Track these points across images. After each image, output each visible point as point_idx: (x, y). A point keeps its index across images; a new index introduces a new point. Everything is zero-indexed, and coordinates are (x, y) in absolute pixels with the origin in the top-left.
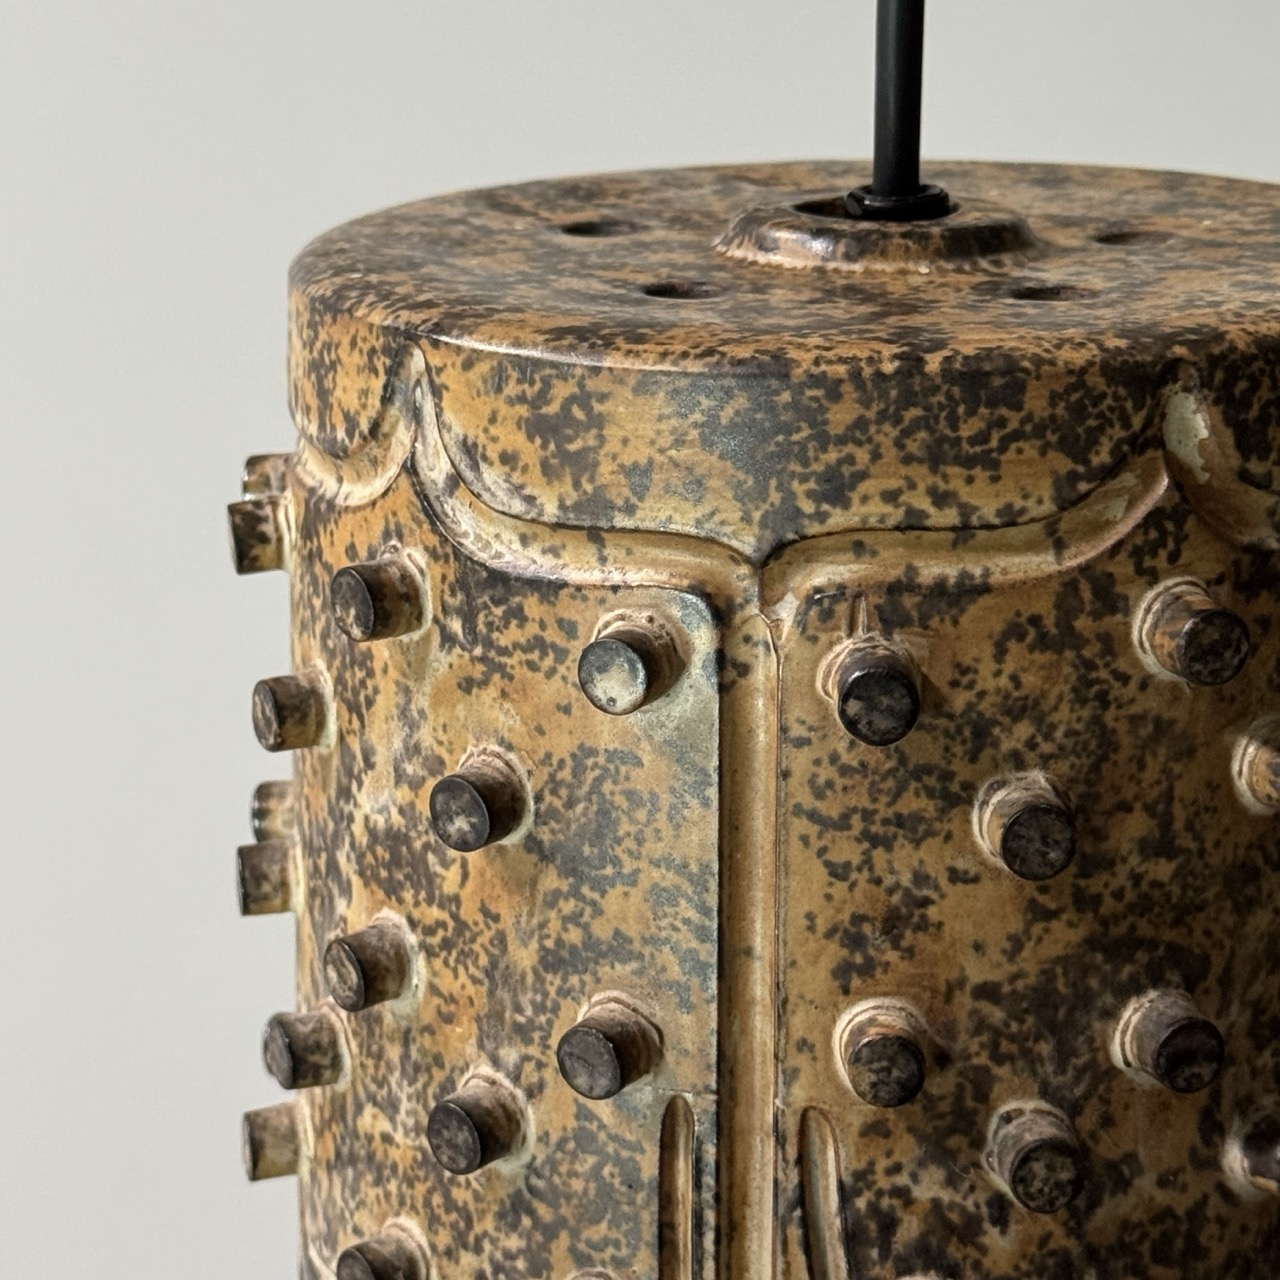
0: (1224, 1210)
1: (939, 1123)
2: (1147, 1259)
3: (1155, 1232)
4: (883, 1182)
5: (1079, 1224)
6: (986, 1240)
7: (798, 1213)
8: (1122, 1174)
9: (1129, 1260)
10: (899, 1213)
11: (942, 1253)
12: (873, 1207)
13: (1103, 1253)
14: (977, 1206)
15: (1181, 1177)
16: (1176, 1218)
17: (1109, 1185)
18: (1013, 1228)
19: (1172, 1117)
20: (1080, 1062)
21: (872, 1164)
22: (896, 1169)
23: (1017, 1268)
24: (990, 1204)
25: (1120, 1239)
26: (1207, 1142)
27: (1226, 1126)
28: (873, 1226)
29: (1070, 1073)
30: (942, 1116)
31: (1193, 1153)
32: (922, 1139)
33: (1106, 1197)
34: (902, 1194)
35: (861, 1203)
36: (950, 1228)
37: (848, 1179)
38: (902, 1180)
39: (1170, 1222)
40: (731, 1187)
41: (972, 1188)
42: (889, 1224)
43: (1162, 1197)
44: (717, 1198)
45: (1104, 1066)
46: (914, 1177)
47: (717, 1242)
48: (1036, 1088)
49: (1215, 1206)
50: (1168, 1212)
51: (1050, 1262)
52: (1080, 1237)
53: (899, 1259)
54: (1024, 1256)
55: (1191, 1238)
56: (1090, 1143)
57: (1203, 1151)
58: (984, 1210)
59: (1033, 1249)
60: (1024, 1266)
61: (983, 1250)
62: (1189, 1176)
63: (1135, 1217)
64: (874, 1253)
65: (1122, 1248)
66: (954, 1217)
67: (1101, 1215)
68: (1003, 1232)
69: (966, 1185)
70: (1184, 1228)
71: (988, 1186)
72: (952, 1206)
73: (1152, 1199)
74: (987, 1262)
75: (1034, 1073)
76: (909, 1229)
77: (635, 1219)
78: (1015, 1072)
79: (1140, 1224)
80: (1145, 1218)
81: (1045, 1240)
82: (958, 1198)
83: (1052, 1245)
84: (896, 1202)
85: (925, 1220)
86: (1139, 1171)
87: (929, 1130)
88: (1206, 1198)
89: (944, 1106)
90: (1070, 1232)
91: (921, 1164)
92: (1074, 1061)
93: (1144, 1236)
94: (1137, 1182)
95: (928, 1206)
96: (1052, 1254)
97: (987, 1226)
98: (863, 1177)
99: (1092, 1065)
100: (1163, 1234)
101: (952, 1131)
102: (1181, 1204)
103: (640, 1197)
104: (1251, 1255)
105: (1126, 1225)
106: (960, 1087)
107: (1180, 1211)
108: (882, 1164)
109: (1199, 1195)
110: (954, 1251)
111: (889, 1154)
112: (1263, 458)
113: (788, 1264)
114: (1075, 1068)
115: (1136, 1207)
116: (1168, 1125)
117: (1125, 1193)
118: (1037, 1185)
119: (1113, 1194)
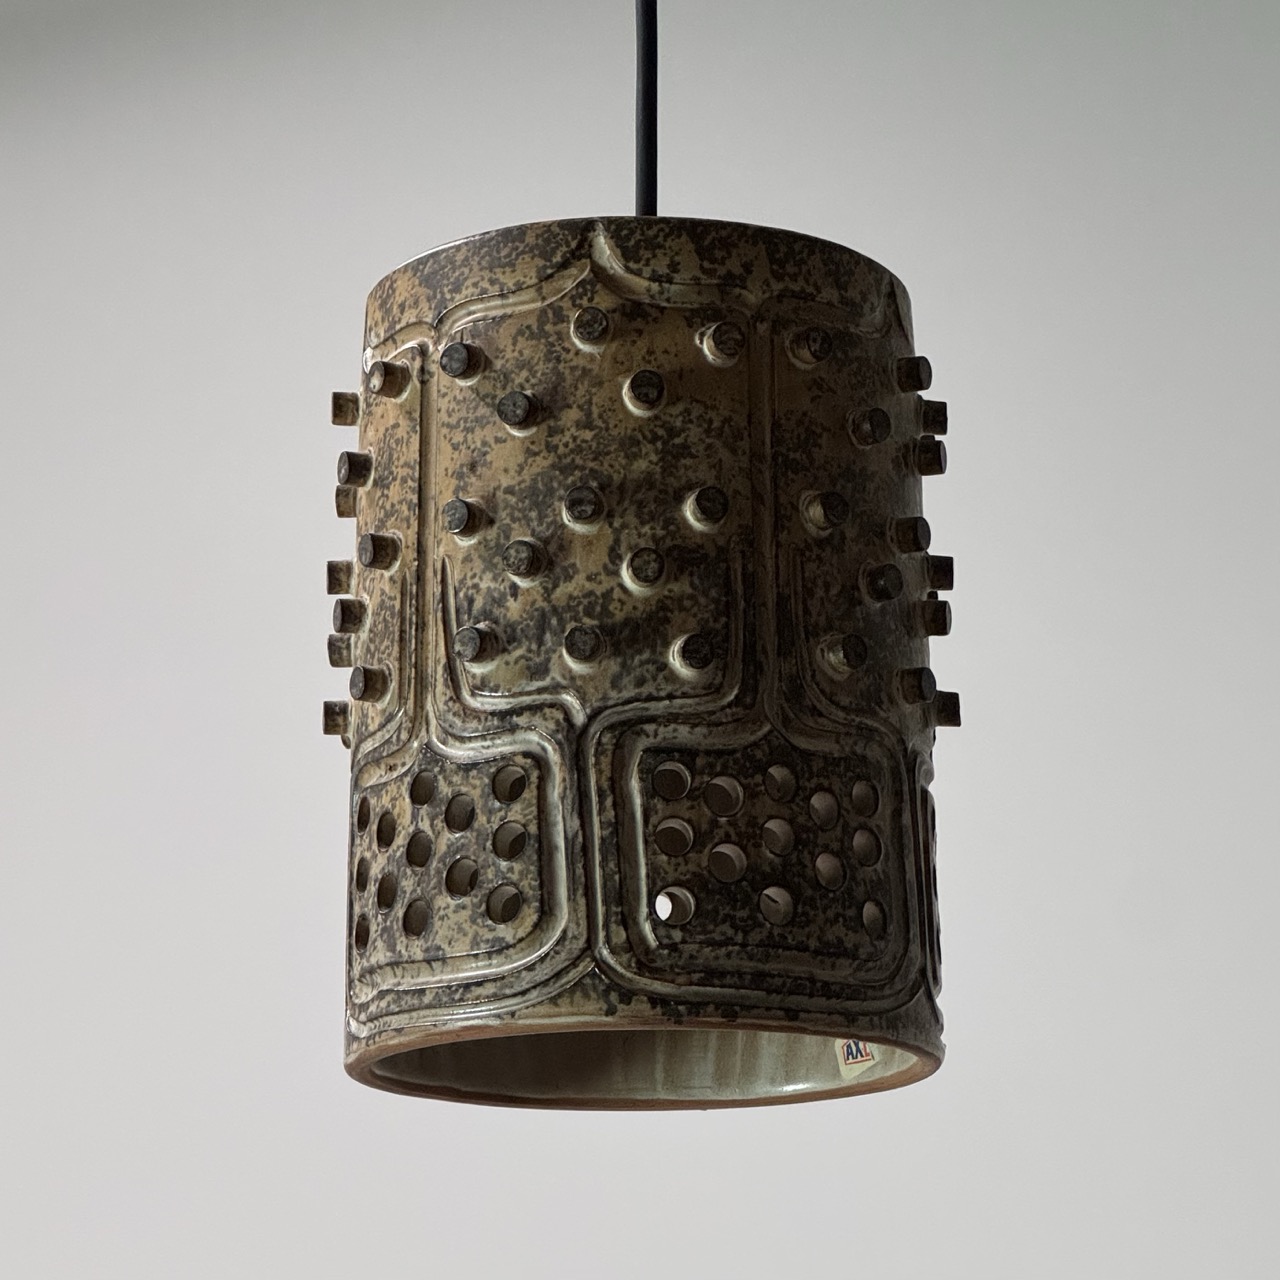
0: (623, 597)
1: (490, 552)
2: (581, 614)
3: (585, 602)
4: (469, 583)
5: (549, 596)
6: (508, 604)
7: (441, 605)
8: (569, 572)
9: (573, 614)
10: (475, 596)
11: (491, 612)
12: (466, 595)
13: (560, 610)
14: (505, 588)
15: (599, 578)
16: (597, 597)
17: (563, 578)
18: (520, 598)
19: (594, 549)
20: (549, 520)
21: (465, 575)
22: (474, 576)
23: (521, 616)
24: (510, 588)
25: (568, 604)
26: (613, 563)
27: (624, 556)
28: (466, 604)
29: (545, 525)
30: (491, 548)
31: (605, 567)
32: (484, 560)
33: (561, 584)
34: (476, 586)
35: (461, 595)
36: (494, 599)
37: (457, 584)
38: (476, 580)
39: (593, 598)
40: (424, 606)
41: (503, 580)
42: (471, 601)
43: (588, 586)
44: (417, 609)
45: (560, 523)
46: (481, 579)
47: (416, 630)
48: (529, 532)
49: (617, 593)
50: (591, 593)
51: (536, 613)
52: (549, 602)
53: (475, 618)
54: (525, 610)
55: (604, 608)
56: (554, 558)
57: (610, 566)
58: (508, 590)
59: (528, 608)
60: (525, 616)
61: (507, 609)
62: (603, 577)
63: (575, 594)
64: (466, 617)
65: (569, 608)
66: (496, 595)
67: (558, 591)
68: (515, 600)
69: (500, 579)
70: (601, 601)
71: (509, 580)
72: (495, 589)
73: (583, 586)
74: (509, 615)
75: (529, 525)
76: (479, 604)
77: (393, 632)
78: (521, 526)
79: (578, 597)
80: (580, 594)
81: (534, 603)
82: (497, 586)
83: (537, 606)
84: (474, 591)
85: (484, 598)
86: (576, 572)
87: (486, 555)
88: (612, 589)
89: (492, 544)
90: (545, 599)
91: (484, 572)
92: (546, 520)
93: (580, 603)
94: (576, 576)
95: (486, 591)
96: (537, 610)
97: (509, 597)
98: (462, 581)
99: (554, 522)
100: (590, 603)
101: (495, 554)
102: (599, 590)
103: (395, 621)
104: (640, 622)
105: (571, 597)
106: (499, 535)
107: (598, 593)
108: (469, 574)
109: (609, 588)
110: (497, 612)
111: (472, 569)
112: (637, 261)
113: (437, 630)
114: (547, 523)
115: (575, 589)
116: (592, 552)
117: (570, 581)
118: (512, 560)
119: (565, 582)
